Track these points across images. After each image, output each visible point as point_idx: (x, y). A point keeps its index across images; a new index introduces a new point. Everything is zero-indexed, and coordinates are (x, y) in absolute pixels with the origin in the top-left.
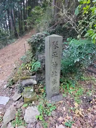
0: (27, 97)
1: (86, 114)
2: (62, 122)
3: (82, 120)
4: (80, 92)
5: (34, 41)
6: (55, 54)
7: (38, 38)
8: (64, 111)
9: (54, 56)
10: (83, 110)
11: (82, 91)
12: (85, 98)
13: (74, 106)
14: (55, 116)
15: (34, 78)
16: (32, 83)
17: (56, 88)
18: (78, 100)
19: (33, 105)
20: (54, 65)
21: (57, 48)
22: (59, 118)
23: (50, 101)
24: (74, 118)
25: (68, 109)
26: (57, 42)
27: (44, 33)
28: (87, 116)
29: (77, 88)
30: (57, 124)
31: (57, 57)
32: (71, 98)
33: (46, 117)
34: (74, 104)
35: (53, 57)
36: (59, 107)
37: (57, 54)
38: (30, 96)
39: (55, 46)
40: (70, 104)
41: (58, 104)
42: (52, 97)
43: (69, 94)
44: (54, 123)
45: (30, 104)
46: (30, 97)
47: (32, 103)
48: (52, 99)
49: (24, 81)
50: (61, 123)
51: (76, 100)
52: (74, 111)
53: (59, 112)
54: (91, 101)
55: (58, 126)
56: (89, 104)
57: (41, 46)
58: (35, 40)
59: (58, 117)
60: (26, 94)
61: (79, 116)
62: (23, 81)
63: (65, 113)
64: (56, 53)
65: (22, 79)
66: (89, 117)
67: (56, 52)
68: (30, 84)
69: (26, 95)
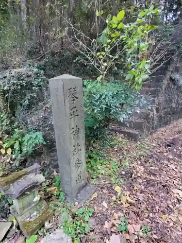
0: (28, 219)
1: (136, 197)
2: (112, 230)
3: (135, 209)
4: (114, 167)
5: (12, 88)
6: (74, 112)
7: (19, 80)
8: (107, 209)
9: (73, 116)
10: (128, 193)
11: (116, 164)
12: (124, 173)
13: (116, 193)
14: (97, 226)
15: (36, 169)
16: (35, 181)
17: (82, 175)
18: (117, 181)
19: (48, 230)
20: (74, 133)
21: (75, 99)
22: (104, 226)
23: (77, 203)
24: (125, 211)
25: (110, 203)
26: (75, 89)
27: (33, 71)
28: (138, 200)
29: (107, 162)
30: (106, 238)
31: (78, 115)
32: (107, 182)
33: (84, 237)
34: (116, 189)
35: (71, 117)
36: (95, 207)
37: (77, 110)
38: (35, 214)
39: (73, 96)
40: (110, 193)
41: (92, 203)
42: (77, 193)
43: (100, 176)
44: (101, 240)
45: (42, 230)
46: (34, 216)
47: (43, 226)
48: (79, 197)
49: (15, 184)
50: (112, 232)
51: (114, 182)
52: (120, 201)
53: (99, 214)
54: (132, 174)
55: (109, 240)
56: (132, 180)
57: (29, 98)
58: (14, 84)
59: (102, 225)
60: (22, 214)
61: (129, 205)
62: (12, 187)
63: (109, 212)
64: (75, 110)
65: (6, 183)
66: (141, 199)
67: (75, 107)
68: (31, 185)
69: (23, 216)
